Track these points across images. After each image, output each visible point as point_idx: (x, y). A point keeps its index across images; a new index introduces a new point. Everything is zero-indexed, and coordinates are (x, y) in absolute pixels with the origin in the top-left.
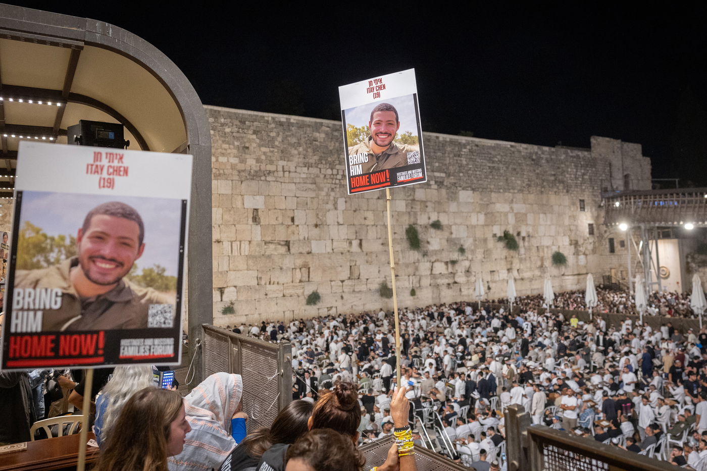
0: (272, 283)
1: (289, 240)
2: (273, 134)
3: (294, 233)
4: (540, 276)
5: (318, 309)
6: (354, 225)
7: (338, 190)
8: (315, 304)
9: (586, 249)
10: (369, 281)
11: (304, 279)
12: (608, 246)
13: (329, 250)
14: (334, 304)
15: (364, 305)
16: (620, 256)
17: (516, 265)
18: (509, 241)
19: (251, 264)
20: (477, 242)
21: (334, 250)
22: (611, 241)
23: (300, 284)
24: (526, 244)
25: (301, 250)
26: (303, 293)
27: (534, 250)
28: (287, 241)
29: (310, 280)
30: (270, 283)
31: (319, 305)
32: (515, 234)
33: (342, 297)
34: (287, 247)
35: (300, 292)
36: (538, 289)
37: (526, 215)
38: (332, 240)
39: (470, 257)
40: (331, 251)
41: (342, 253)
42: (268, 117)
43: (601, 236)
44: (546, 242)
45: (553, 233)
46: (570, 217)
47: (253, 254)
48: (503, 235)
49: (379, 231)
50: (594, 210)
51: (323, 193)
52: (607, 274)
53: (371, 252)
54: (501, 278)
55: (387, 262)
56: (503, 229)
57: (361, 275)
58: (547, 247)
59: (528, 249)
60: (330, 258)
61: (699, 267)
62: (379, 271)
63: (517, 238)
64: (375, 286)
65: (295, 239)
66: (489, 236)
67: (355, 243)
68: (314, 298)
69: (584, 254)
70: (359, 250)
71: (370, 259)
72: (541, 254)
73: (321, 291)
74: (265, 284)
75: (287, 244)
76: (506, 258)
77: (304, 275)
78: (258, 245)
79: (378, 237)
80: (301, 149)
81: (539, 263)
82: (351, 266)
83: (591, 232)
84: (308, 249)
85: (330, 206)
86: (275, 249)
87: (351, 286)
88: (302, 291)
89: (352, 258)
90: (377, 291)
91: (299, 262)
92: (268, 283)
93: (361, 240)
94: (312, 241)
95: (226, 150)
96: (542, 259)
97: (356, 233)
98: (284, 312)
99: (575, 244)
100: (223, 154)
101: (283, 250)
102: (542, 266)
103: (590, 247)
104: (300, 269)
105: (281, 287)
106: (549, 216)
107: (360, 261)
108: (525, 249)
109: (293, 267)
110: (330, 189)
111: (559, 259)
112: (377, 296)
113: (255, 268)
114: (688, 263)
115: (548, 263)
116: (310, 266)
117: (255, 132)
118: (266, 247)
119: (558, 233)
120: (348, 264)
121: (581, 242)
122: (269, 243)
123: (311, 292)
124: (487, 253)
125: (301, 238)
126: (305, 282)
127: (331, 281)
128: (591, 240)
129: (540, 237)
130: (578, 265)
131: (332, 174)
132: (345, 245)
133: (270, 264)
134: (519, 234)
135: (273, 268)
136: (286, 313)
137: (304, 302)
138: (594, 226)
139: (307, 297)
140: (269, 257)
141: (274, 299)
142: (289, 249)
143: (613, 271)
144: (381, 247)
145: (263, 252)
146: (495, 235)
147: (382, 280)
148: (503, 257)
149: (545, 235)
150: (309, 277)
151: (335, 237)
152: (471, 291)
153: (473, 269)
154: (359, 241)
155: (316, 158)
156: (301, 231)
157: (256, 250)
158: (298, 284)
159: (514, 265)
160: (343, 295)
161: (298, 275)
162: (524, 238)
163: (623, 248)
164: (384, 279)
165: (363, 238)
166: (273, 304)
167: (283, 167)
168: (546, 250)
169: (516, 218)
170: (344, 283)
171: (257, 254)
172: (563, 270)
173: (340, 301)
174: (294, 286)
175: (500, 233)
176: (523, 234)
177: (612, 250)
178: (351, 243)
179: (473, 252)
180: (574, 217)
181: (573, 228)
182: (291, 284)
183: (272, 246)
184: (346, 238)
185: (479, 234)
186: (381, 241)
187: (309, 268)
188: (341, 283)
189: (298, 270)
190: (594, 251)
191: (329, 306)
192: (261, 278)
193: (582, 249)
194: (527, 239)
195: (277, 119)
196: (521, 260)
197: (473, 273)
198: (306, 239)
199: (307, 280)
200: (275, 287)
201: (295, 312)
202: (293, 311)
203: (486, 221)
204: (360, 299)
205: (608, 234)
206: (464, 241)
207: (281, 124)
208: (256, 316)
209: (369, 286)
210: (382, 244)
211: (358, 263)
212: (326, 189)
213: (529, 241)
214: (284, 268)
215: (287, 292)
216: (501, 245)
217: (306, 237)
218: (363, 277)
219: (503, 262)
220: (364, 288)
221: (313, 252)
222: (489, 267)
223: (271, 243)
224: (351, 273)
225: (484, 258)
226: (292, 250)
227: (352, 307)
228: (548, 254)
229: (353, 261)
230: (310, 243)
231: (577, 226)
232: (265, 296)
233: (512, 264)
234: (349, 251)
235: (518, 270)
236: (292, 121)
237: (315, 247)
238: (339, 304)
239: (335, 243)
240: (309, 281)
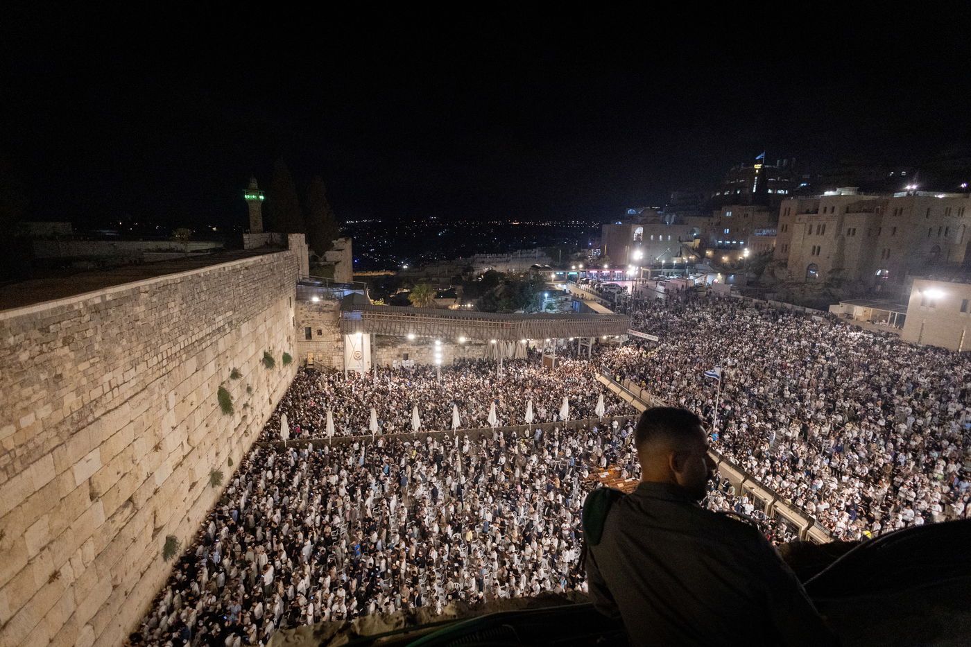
2: (89, 334)
7: (166, 381)
32: (268, 351)
42: (78, 303)
45: (282, 337)
46: (287, 316)
50: (294, 303)
51: (156, 396)
54: (266, 400)
58: (280, 351)
62: (208, 460)
72: (279, 360)
76: (267, 378)
80: (124, 342)
83: (294, 324)
85: (164, 410)
95: (28, 398)
100: (25, 409)
103: (294, 337)
110: (160, 386)
117: (66, 342)
129: (277, 344)
131: (159, 363)
138: (295, 317)
147: (210, 468)
155: (141, 347)
167: (109, 382)
168: (280, 355)
195: (90, 304)
207: (96, 310)
212: (157, 389)
219: (266, 384)
231: (289, 323)
236: (108, 298)
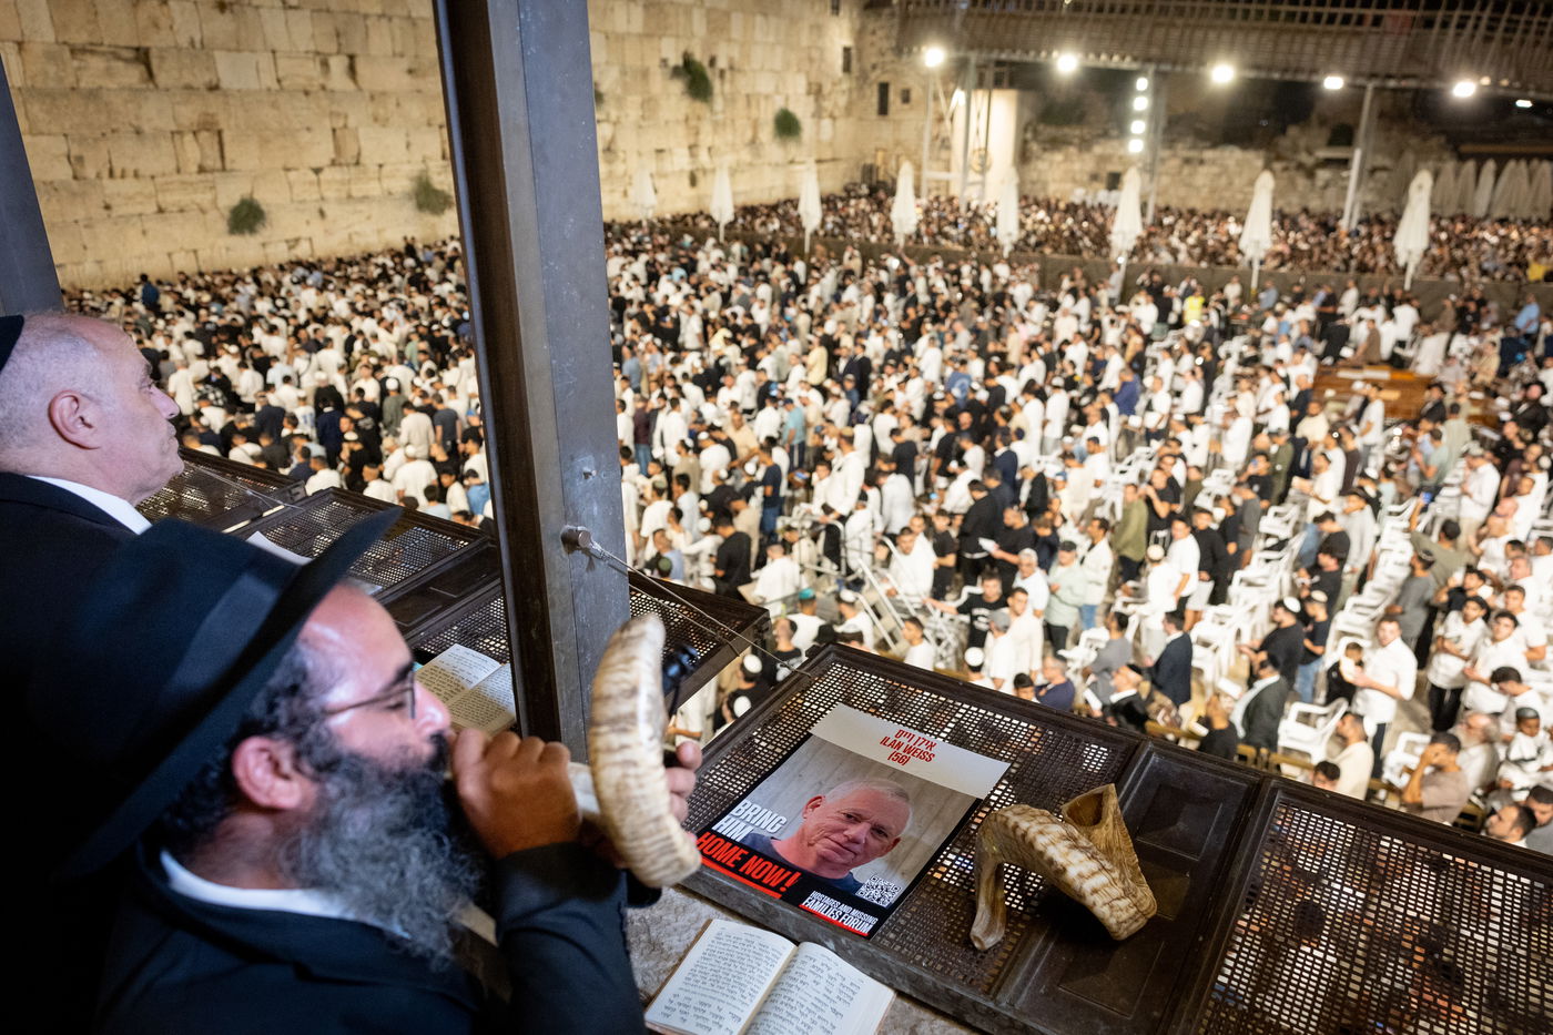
0: (117, 172)
1: (145, 44)
3: (156, 25)
4: (751, 164)
5: (264, 245)
6: (328, 11)
8: (252, 230)
9: (836, 104)
10: (385, 169)
11: (209, 163)
12: (875, 100)
13: (268, 81)
14: (304, 232)
15: (379, 232)
16: (898, 123)
17: (706, 138)
18: (695, 79)
19: (41, 116)
20: (628, 79)
21: (285, 83)
22: (884, 89)
23: (202, 177)
24: (727, 87)
25: (187, 78)
26: (214, 202)
27: (741, 103)
28: (137, 49)
29: (228, 166)
30: (111, 174)
31: (264, 234)
32: (706, 63)
33: (322, 213)
34: (143, 68)
35: (204, 198)
36: (745, 193)
37: (727, 14)
38: (274, 52)
39: (613, 116)
40: (275, 86)
41: (307, 93)
43: (863, 77)
44: (764, 84)
45: (778, 65)
46: (812, 27)
47: (39, 85)
48: (680, 62)
49: (398, 33)
50: (855, 14)
52: (869, 161)
53: (384, 94)
54: (677, 168)
55: (424, 120)
56: (682, 49)
57: (365, 153)
58: (767, 97)
59: (731, 100)
60: (274, 105)
61: (1045, 150)
62: (408, 145)
63: (709, 73)
64: (402, 184)
65: (163, 44)
66: (653, 64)
67: (338, 64)
68: (247, 217)
69: (833, 117)
70: (350, 86)
71: (381, 112)
72: (754, 113)
73: (264, 197)
74: (98, 176)
75: (142, 57)
76: (687, 120)
77: (208, 151)
78: (50, 56)
79: (398, 49)
81: (749, 134)
82: (334, 130)
83: (847, 68)
84: (207, 77)
86: (109, 72)
87: (342, 183)
88: (209, 196)
89: (335, 108)
90: (408, 196)
91: (189, 113)
92: (105, 173)
93: (352, 58)
94: (217, 54)
96: (756, 126)
97: (338, 35)
98: (170, 255)
99: (816, 91)
101: (133, 75)
102: (753, 142)
103: (842, 101)
104: (195, 133)
105: (149, 188)
106: (773, 20)
107: (357, 116)
108: (725, 99)
109: (174, 128)
111: (787, 125)
112: (409, 209)
113: (55, 128)
114: (1025, 142)
115: (767, 133)
116: (223, 126)
118: (75, 63)
119: (787, 65)
120: (327, 124)
121: (827, 88)
122: (84, 51)
123: (235, 200)
124: (649, 105)
125: (184, 41)
126: (213, 171)
127: (287, 170)
128: (845, 86)
129: (754, 71)
130: (819, 142)
132: (313, 68)
133: (103, 118)
134: (712, 62)
135: (113, 131)
136: (176, 257)
137: (223, 226)
138: (853, 52)
139: (227, 214)
140: (93, 95)
141: (135, 219)
142: (151, 75)
143: (880, 154)
144: (406, 79)
145: (70, 81)
146: (664, 62)
147: (416, 168)
148: (681, 117)
149: (762, 69)
150: (222, 157)
151: (282, 44)
152: (617, 197)
153: (620, 145)
154: (346, 61)
156: (178, 20)
157: (46, 73)
158: (196, 177)
159: (702, 137)
160: (325, 208)
161: (192, 151)
162: (722, 73)
163: (906, 106)
164: (422, 166)
165: (356, 50)
166: (133, 233)
168: (763, 103)
169: (709, 22)
170: (322, 176)
171: (52, 84)
172: (793, 149)
173: (317, 224)
174: (183, 183)
175: (676, 60)
176: (722, 63)
177: (883, 109)
178: (325, 64)
179: (620, 101)
180: (818, 29)
181: (815, 54)
182: (176, 177)
183: (96, 63)
184: (312, 47)
185: (632, 59)
186: (405, 64)
187: (220, 133)
188: (313, 176)
189: (189, 138)
190: (848, 110)
191: (291, 235)
192: (80, 159)
193: (827, 104)
194: (728, 75)
196: (716, 125)
197: (621, 155)
198: (198, 45)
199: (219, 165)
200: (129, 186)
201: (200, 253)
202: (195, 252)
203: (646, 24)
204: (369, 218)
205: (878, 71)
206: (601, 73)
208: (89, 268)
209: (387, 184)
210: (410, 72)
211: (352, 122)
213: (732, 82)
214: (146, 128)
215: (169, 199)
216: (677, 87)
217: (197, 39)
218: (370, 160)
219: (681, 130)
220: (374, 188)
221: (224, 85)
222: (654, 139)
223: (92, 52)
224: (338, 149)
225: (643, 117)
226: (162, 78)
227: (350, 236)
228: (767, 115)
229: (338, 115)
230: (211, 57)
231: (822, 50)
232: (105, 213)
233: (697, 133)
234: (323, 88)
235: (710, 149)
237: (228, 70)
238: (316, 229)
239: (282, 63)
240: (224, 169)
